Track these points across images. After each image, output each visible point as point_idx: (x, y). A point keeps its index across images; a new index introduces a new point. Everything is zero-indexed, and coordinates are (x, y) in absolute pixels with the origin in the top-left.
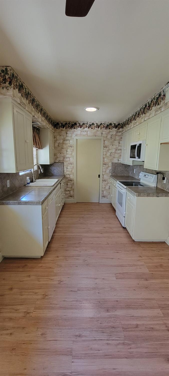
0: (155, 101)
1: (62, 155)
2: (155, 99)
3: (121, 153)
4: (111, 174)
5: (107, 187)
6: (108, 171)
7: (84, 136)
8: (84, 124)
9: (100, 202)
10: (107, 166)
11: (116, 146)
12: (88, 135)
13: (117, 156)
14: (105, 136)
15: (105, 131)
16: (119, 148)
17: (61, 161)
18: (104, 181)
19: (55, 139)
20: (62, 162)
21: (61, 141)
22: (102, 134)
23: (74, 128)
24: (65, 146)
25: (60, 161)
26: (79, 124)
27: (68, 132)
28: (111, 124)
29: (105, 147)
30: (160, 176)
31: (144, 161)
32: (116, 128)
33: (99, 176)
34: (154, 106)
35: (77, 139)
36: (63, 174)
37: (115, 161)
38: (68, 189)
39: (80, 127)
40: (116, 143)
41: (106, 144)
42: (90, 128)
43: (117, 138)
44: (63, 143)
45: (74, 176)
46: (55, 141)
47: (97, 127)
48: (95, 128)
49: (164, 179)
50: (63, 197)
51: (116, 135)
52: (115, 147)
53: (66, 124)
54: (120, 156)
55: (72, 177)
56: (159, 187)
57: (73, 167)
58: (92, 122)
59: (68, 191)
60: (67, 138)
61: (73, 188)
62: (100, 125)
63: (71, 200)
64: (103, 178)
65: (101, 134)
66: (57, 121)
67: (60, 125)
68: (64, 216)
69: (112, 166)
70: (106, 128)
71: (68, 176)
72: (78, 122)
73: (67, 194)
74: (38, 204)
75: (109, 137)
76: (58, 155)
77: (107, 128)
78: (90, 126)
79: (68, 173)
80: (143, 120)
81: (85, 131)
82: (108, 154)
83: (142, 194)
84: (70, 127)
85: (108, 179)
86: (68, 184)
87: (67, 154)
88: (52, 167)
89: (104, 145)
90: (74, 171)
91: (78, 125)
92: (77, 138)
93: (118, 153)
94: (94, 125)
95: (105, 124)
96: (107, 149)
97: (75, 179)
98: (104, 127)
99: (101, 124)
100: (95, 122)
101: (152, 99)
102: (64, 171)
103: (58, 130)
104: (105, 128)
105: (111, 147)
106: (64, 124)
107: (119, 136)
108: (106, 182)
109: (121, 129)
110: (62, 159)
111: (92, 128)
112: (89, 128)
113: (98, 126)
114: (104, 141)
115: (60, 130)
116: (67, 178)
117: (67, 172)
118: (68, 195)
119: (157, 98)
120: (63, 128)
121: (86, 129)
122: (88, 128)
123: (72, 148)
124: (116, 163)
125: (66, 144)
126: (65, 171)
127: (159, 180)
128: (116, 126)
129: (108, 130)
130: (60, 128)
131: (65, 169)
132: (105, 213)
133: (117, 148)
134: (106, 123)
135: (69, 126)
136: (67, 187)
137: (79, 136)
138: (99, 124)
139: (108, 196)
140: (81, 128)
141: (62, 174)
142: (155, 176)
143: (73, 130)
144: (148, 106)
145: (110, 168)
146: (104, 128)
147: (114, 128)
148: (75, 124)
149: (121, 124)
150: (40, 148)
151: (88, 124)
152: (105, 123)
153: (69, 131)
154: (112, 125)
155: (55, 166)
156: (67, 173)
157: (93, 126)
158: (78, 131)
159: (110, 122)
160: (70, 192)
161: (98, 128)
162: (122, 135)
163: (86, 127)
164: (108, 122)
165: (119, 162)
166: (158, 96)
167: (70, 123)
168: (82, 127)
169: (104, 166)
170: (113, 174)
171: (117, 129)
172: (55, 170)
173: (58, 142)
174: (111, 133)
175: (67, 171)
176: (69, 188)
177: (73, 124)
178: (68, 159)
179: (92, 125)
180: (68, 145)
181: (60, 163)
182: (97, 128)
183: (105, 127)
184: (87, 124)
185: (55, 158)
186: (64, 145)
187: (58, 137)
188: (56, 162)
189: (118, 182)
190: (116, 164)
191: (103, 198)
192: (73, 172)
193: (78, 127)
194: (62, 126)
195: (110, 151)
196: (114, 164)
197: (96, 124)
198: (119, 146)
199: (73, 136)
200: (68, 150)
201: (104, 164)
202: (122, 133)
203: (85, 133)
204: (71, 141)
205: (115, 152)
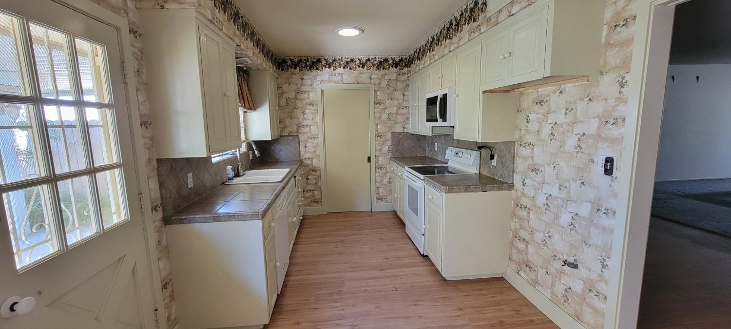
0: (467, 15)
1: (295, 121)
2: (467, 11)
3: (408, 113)
4: (390, 155)
5: (386, 181)
6: (385, 149)
7: (336, 82)
8: (335, 60)
9: (373, 211)
10: (383, 139)
11: (397, 101)
12: (345, 81)
13: (400, 119)
14: (377, 82)
15: (377, 74)
16: (405, 104)
17: (294, 132)
18: (378, 169)
19: (280, 91)
20: (294, 134)
21: (293, 95)
22: (370, 79)
23: (317, 69)
24: (300, 104)
25: (291, 134)
26: (327, 61)
27: (304, 77)
28: (386, 60)
29: (378, 103)
30: (485, 153)
31: (453, 127)
32: (396, 67)
33: (369, 159)
34: (467, 23)
35: (323, 90)
36: (298, 159)
37: (399, 129)
38: (309, 187)
39: (327, 66)
40: (398, 95)
41: (379, 97)
43: (400, 86)
44: (296, 98)
45: (319, 160)
46: (280, 95)
47: (361, 66)
48: (356, 68)
49: (492, 157)
50: (300, 203)
51: (397, 80)
52: (396, 103)
53: (300, 61)
54: (408, 119)
55: (315, 162)
56: (484, 174)
57: (318, 144)
58: (351, 57)
59: (310, 190)
60: (304, 88)
61: (319, 185)
62: (366, 62)
63: (315, 210)
64: (377, 162)
65: (369, 79)
66: (283, 57)
67: (289, 63)
68: (304, 241)
69: (393, 139)
70: (377, 67)
71: (309, 162)
72: (323, 57)
73: (307, 197)
74: (254, 219)
75: (384, 83)
76: (288, 121)
77: (379, 67)
78: (347, 65)
79: (307, 155)
80: (446, 51)
81: (339, 74)
82: (385, 117)
83: (455, 187)
84: (308, 68)
85: (386, 165)
86: (310, 177)
87: (304, 119)
88: (275, 145)
89: (376, 100)
90: (320, 151)
91: (324, 62)
92: (322, 87)
93: (403, 115)
94: (355, 61)
95: (375, 61)
96: (382, 106)
97: (322, 167)
98: (374, 65)
99: (369, 60)
100: (357, 57)
101: (462, 12)
102: (300, 152)
103: (285, 74)
104: (375, 67)
105: (388, 102)
106: (296, 61)
107: (403, 81)
108: (384, 171)
109: (405, 70)
110: (294, 129)
111: (350, 69)
112: (346, 68)
113: (363, 65)
114: (375, 91)
115: (289, 72)
116: (306, 166)
117: (305, 155)
118: (309, 200)
119: (472, 10)
120: (295, 68)
121: (340, 70)
122: (344, 67)
123: (315, 107)
124: (400, 134)
125: (302, 100)
126: (302, 153)
127: (483, 159)
128: (396, 64)
129: (382, 72)
130: (288, 69)
131: (302, 148)
132: (385, 230)
133: (399, 104)
134: (377, 57)
135: (306, 66)
136: (307, 184)
137: (326, 83)
138: (364, 61)
139: (389, 197)
140: (330, 67)
141: (295, 158)
142: (475, 154)
143: (314, 72)
144: (456, 25)
145: (390, 143)
147: (392, 66)
148: (319, 61)
149: (406, 59)
150: (250, 109)
151: (344, 60)
152: (375, 58)
153: (306, 75)
154: (389, 61)
155: (282, 143)
156: (305, 157)
157: (352, 65)
158: (325, 74)
159: (385, 57)
160: (313, 193)
161: (363, 67)
162: (408, 80)
163: (340, 67)
164: (380, 55)
165: (406, 131)
166: (472, 6)
167: (308, 58)
168: (332, 67)
169: (377, 139)
170: (396, 154)
171: (399, 68)
172: (283, 151)
173: (286, 96)
174: (387, 77)
175: (306, 152)
176: (311, 186)
177: (315, 60)
178: (307, 129)
179: (350, 62)
180: (304, 102)
181: (291, 138)
182: (361, 68)
183: (376, 65)
184: (341, 60)
185: (280, 128)
186: (298, 102)
187: (286, 87)
188: (283, 135)
189: (406, 168)
191: (378, 201)
192: (318, 153)
193: (323, 68)
194: (293, 65)
195: (387, 111)
196: (395, 135)
197: (359, 59)
198: (403, 100)
199: (316, 84)
200: (306, 111)
201: (378, 136)
202: (408, 77)
203: (338, 78)
204: (311, 94)
205: (398, 113)
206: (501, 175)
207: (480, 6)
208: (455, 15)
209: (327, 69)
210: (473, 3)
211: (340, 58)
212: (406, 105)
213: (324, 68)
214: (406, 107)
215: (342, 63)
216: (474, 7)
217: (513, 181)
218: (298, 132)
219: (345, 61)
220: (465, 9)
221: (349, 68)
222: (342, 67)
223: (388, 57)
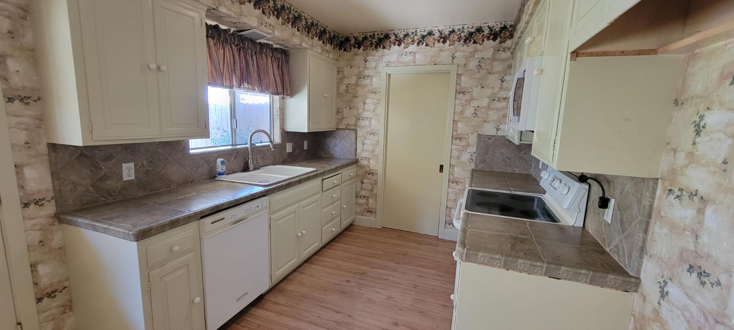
1: (354, 112)
4: (472, 166)
6: (466, 157)
7: (406, 64)
8: (406, 35)
9: (440, 237)
10: (464, 143)
11: (492, 90)
12: (417, 62)
13: (493, 116)
14: (464, 61)
15: (462, 50)
16: (503, 94)
17: (352, 125)
18: (453, 183)
19: (341, 76)
20: (352, 128)
21: (353, 80)
22: (453, 58)
23: (384, 48)
24: (360, 92)
25: (349, 127)
26: (396, 37)
27: (368, 58)
28: (479, 30)
29: (460, 92)
32: (494, 39)
33: (441, 168)
35: (389, 75)
36: (354, 158)
37: (489, 130)
38: (363, 193)
39: (397, 43)
40: (494, 80)
41: (463, 84)
42: (423, 43)
43: (498, 67)
44: (357, 85)
45: (377, 162)
46: (340, 81)
47: (442, 40)
48: (434, 43)
49: (604, 203)
51: (493, 59)
52: (488, 92)
53: (365, 38)
54: (505, 116)
55: (373, 164)
56: (590, 233)
57: (377, 141)
58: (428, 29)
59: (365, 197)
60: (367, 72)
61: (375, 192)
62: (450, 34)
63: (366, 221)
64: (452, 173)
65: (451, 58)
66: (347, 34)
67: (353, 41)
69: (478, 145)
70: (465, 41)
71: (365, 163)
72: (392, 32)
73: (360, 205)
74: (127, 238)
75: (473, 64)
76: (346, 111)
77: (468, 41)
78: (422, 40)
79: (365, 154)
81: (410, 53)
82: (469, 111)
83: (481, 254)
84: (374, 47)
85: (464, 179)
86: (365, 181)
87: (364, 110)
88: (330, 138)
89: (458, 88)
90: (379, 150)
91: (393, 38)
92: (389, 70)
93: (498, 110)
94: (434, 35)
95: (463, 32)
96: (467, 97)
97: (380, 171)
98: (460, 39)
99: (453, 31)
100: (437, 28)
102: (356, 149)
103: (347, 55)
104: (462, 41)
105: (476, 91)
106: (361, 39)
107: (503, 60)
109: (509, 43)
110: (352, 121)
111: (427, 45)
112: (421, 44)
113: (444, 39)
114: (459, 75)
115: (352, 53)
116: (362, 167)
117: (362, 154)
118: (363, 208)
120: (359, 48)
121: (413, 48)
122: (418, 44)
123: (377, 96)
124: (490, 137)
125: (363, 86)
126: (359, 151)
128: (494, 35)
129: (472, 46)
130: (351, 49)
131: (359, 146)
133: (494, 94)
134: (466, 27)
135: (371, 44)
136: (362, 188)
137: (393, 65)
138: (447, 33)
140: (399, 45)
143: (380, 51)
145: (473, 149)
146: (460, 41)
147: (489, 39)
148: (387, 37)
151: (419, 34)
152: (463, 28)
153: (371, 55)
154: (483, 31)
155: (337, 137)
156: (362, 156)
157: (430, 40)
158: (392, 54)
159: (478, 25)
160: (368, 200)
161: (444, 42)
162: (512, 58)
163: (413, 44)
164: (470, 25)
165: (500, 133)
167: (374, 34)
168: (403, 44)
169: (455, 142)
170: (481, 166)
171: (498, 41)
172: (339, 147)
173: (346, 81)
174: (478, 55)
175: (363, 150)
176: (366, 192)
177: (382, 37)
178: (366, 123)
179: (426, 36)
180: (366, 89)
181: (347, 132)
182: (441, 44)
183: (464, 38)
184: (414, 34)
186: (359, 89)
187: (347, 71)
188: (341, 127)
190: (490, 139)
191: (448, 226)
192: (376, 153)
194: (356, 44)
195: (475, 104)
196: (482, 139)
197: (439, 31)
198: (501, 88)
199: (382, 65)
200: (368, 101)
201: (456, 137)
202: (513, 53)
203: (409, 58)
204: (374, 80)
205: (490, 107)
206: (616, 247)
209: (397, 47)
211: (414, 31)
212: (504, 96)
213: (392, 45)
214: (504, 99)
215: (416, 38)
217: (639, 272)
218: (356, 125)
219: (421, 34)
221: (425, 44)
222: (415, 44)
223: (482, 26)
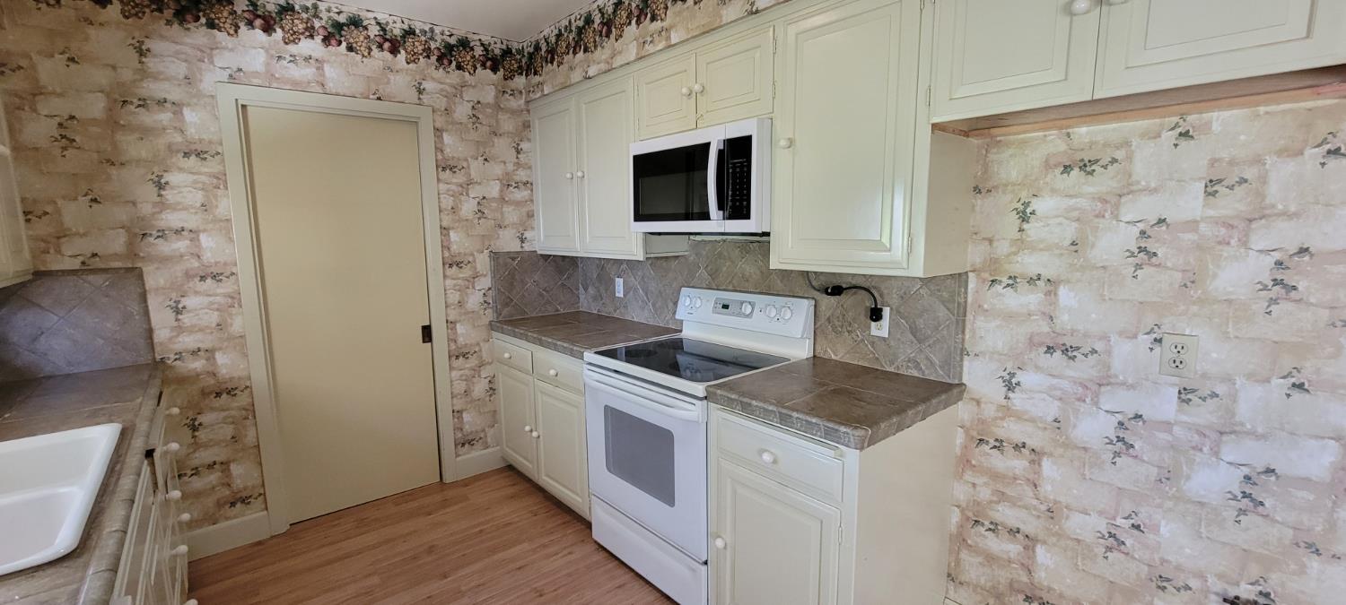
0: (571, 38)
1: (117, 213)
2: (571, 31)
3: (532, 201)
4: (490, 315)
5: (480, 388)
6: (474, 300)
7: (297, 86)
8: (287, 9)
9: (448, 479)
10: (466, 272)
11: (502, 165)
12: (330, 86)
13: (511, 214)
14: (441, 103)
15: (439, 80)
16: (522, 175)
17: (116, 256)
18: (458, 357)
20: (116, 265)
21: (95, 107)
22: (420, 92)
23: (211, 25)
24: (135, 148)
25: (97, 263)
26: (254, 5)
27: (154, 45)
28: (464, 44)
29: (445, 166)
30: (854, 304)
32: (494, 69)
33: (427, 333)
34: (571, 51)
35: (244, 106)
36: (144, 359)
37: (508, 243)
38: (204, 456)
39: (259, 22)
40: (502, 147)
41: (448, 151)
42: (339, 43)
43: (507, 123)
44: (113, 123)
45: (246, 355)
46: (23, 102)
47: (387, 45)
48: (370, 49)
49: (876, 315)
51: (497, 107)
52: (498, 170)
54: (530, 215)
55: (227, 364)
56: (833, 357)
57: (235, 298)
58: (349, 10)
59: (212, 465)
60: (154, 89)
61: (250, 437)
62: (403, 37)
63: (238, 529)
64: (452, 340)
65: (414, 91)
69: (495, 271)
70: (440, 59)
71: (197, 365)
73: (198, 494)
75: (462, 111)
76: (74, 212)
77: (445, 62)
78: (335, 33)
79: (188, 341)
80: (576, 76)
81: (306, 59)
82: (468, 208)
84: (169, 13)
85: (478, 344)
86: (206, 418)
87: (162, 205)
89: (440, 157)
90: (245, 321)
91: (242, 6)
92: (245, 94)
93: (518, 204)
94: (365, 28)
95: (432, 39)
96: (460, 178)
97: (259, 376)
98: (427, 51)
99: (411, 32)
100: (370, 15)
101: (560, 30)
102: (150, 331)
104: (434, 58)
105: (476, 168)
107: (513, 112)
108: (473, 362)
109: (520, 81)
110: (116, 243)
111: (350, 49)
112: (333, 42)
113: (392, 44)
114: (438, 131)
115: (71, 14)
116: (182, 380)
117: (175, 341)
118: (210, 501)
119: (580, 30)
121: (311, 47)
122: (326, 41)
123: (211, 166)
124: (512, 256)
125: (145, 131)
126: (161, 335)
128: (497, 60)
129: (454, 76)
131: (161, 319)
133: (507, 174)
134: (438, 30)
135: (159, 5)
136: (196, 445)
137: (256, 81)
138: (397, 32)
139: (490, 432)
140: (268, 29)
141: (128, 358)
143: (198, 35)
145: (485, 282)
146: (428, 57)
147: (484, 66)
149: (520, 52)
151: (324, 16)
152: (432, 30)
153: (162, 37)
154: (472, 49)
155: (46, 302)
156: (178, 347)
157: (357, 37)
158: (247, 48)
159: (461, 32)
160: (226, 471)
161: (394, 51)
162: (528, 111)
163: (311, 37)
164: (447, 26)
165: (527, 247)
166: (581, 23)
168: (278, 30)
169: (450, 272)
170: (506, 311)
171: (501, 73)
174: (470, 95)
175: (180, 329)
176: (213, 450)
178: (180, 244)
179: (348, 25)
180: (161, 142)
181: (97, 279)
182: (387, 54)
183: (436, 53)
184: (312, 11)
185: (30, 238)
186: (126, 139)
189: (589, 356)
190: (513, 259)
191: (461, 450)
192: (237, 325)
193: (242, 25)
195: (475, 192)
196: (501, 261)
197: (378, 24)
198: (518, 165)
199: (210, 79)
200: (173, 178)
201: (452, 263)
202: (527, 102)
203: (305, 72)
204: (189, 115)
205: (504, 199)
207: (596, 26)
208: (545, 33)
209: (259, 33)
210: (583, 19)
211: (309, 5)
212: (524, 179)
213: (243, 28)
214: (526, 184)
215: (317, 24)
216: (584, 27)
217: (961, 378)
218: (132, 253)
219: (330, 18)
220: (566, 27)
221: (344, 44)
222: (318, 38)
223: (470, 36)
